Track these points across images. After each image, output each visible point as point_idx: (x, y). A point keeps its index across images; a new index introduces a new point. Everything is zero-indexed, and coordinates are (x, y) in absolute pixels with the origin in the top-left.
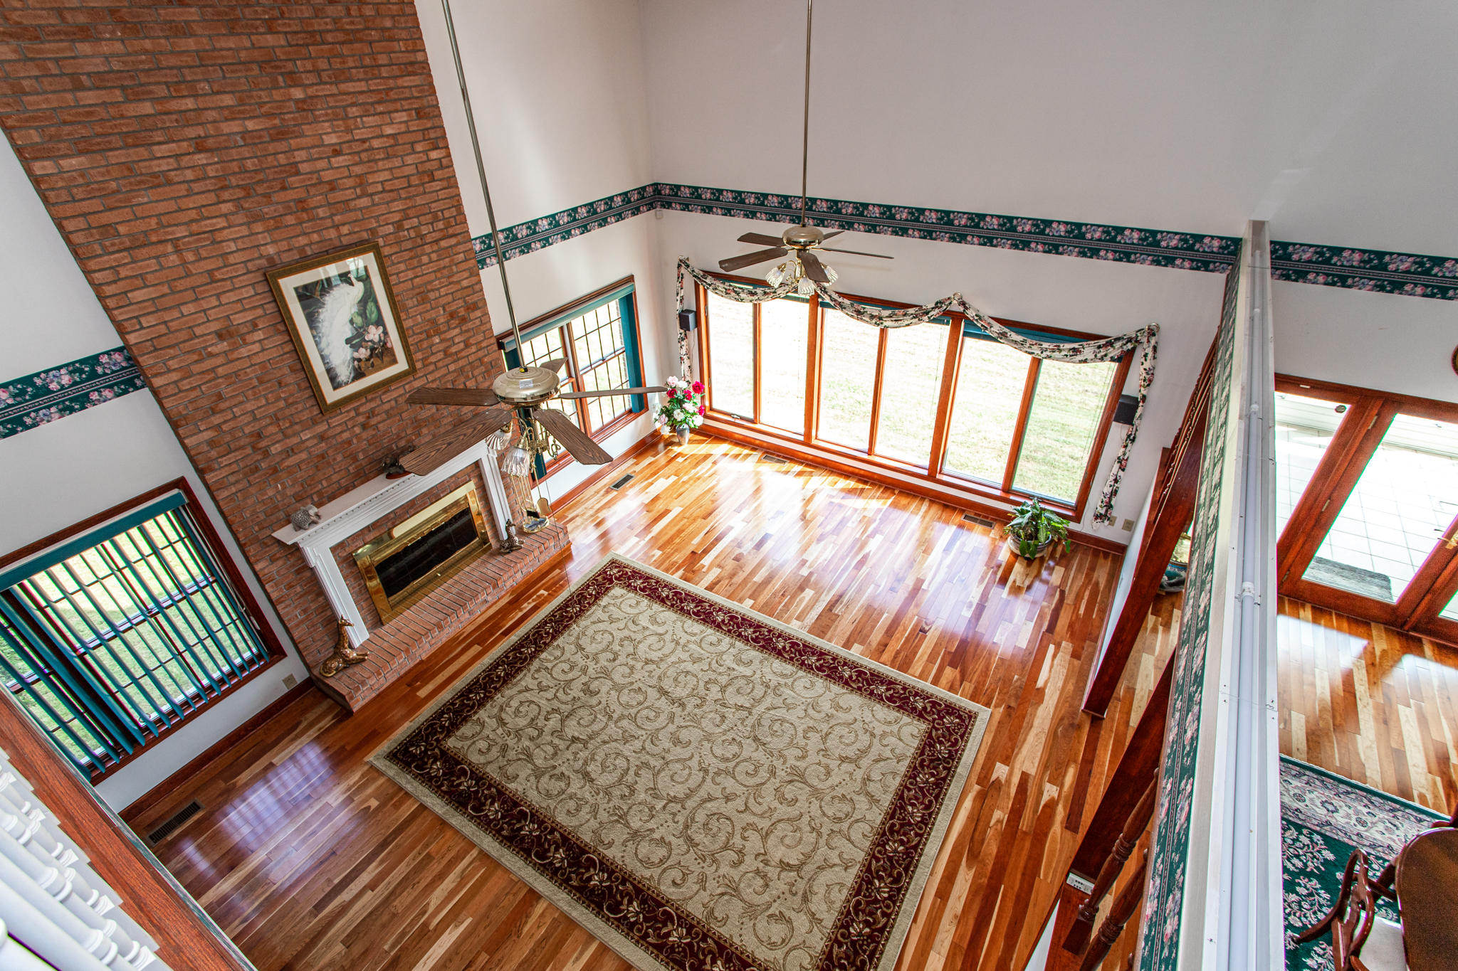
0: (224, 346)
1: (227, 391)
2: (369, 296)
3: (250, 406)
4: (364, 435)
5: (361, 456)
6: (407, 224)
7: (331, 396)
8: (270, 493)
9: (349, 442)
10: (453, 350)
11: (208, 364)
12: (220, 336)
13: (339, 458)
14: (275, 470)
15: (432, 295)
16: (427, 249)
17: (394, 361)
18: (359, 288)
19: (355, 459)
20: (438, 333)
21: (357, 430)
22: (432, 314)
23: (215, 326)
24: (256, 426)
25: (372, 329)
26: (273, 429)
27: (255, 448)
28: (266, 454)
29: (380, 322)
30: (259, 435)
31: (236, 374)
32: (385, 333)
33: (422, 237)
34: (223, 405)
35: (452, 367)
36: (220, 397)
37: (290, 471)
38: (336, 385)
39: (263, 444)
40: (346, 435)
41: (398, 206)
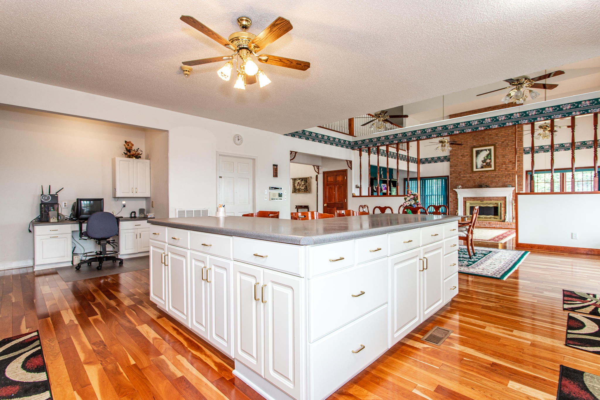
0: (461, 157)
1: (459, 164)
2: (490, 154)
3: (461, 167)
4: (479, 180)
5: (476, 183)
6: (505, 142)
7: (475, 170)
8: (458, 182)
9: (475, 180)
10: (508, 169)
11: (458, 159)
12: (461, 156)
13: (472, 182)
14: (460, 179)
15: (506, 156)
16: (509, 147)
17: (491, 167)
18: (488, 152)
19: (475, 183)
20: (505, 164)
21: (478, 178)
22: (505, 160)
23: (461, 154)
24: (460, 171)
25: (488, 160)
26: (463, 172)
27: (459, 174)
28: (460, 176)
29: (490, 159)
30: (460, 172)
31: (461, 162)
32: (491, 161)
33: (508, 145)
34: (457, 166)
35: (506, 173)
36: (457, 165)
37: (462, 180)
38: (477, 168)
39: (460, 174)
40: (475, 178)
41: (504, 139)
